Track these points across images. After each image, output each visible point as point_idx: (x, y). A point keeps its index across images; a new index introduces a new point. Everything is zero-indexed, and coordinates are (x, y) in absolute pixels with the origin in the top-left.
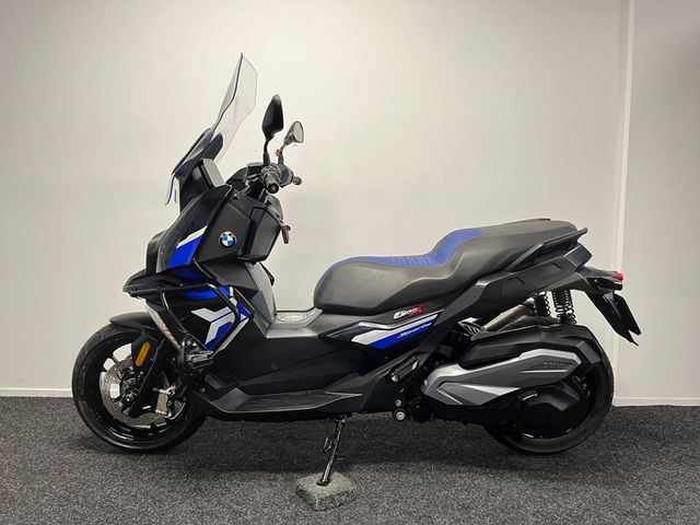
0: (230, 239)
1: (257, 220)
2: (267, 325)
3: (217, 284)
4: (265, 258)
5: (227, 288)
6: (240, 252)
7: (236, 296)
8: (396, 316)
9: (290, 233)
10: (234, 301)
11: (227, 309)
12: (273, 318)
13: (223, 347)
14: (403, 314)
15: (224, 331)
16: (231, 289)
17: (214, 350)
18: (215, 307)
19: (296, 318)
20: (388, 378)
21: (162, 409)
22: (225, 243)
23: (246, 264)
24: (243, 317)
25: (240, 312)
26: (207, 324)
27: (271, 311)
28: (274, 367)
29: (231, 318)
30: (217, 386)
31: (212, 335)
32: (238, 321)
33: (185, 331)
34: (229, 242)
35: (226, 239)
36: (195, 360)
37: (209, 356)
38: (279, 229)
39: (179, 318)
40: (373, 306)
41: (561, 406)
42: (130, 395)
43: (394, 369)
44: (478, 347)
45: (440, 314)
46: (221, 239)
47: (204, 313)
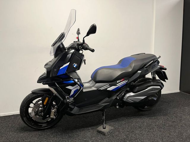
0: (76, 65)
8: (118, 82)
10: (79, 83)
11: (77, 85)
14: (119, 81)
15: (76, 92)
16: (77, 79)
18: (73, 85)
20: (116, 98)
21: (52, 116)
22: (75, 67)
26: (71, 90)
28: (86, 99)
29: (78, 88)
30: (73, 107)
31: (72, 93)
32: (81, 88)
34: (76, 66)
35: (75, 65)
40: (112, 80)
41: (155, 99)
42: (42, 113)
43: (117, 96)
44: (138, 88)
45: (128, 80)
46: (73, 65)
47: (69, 87)
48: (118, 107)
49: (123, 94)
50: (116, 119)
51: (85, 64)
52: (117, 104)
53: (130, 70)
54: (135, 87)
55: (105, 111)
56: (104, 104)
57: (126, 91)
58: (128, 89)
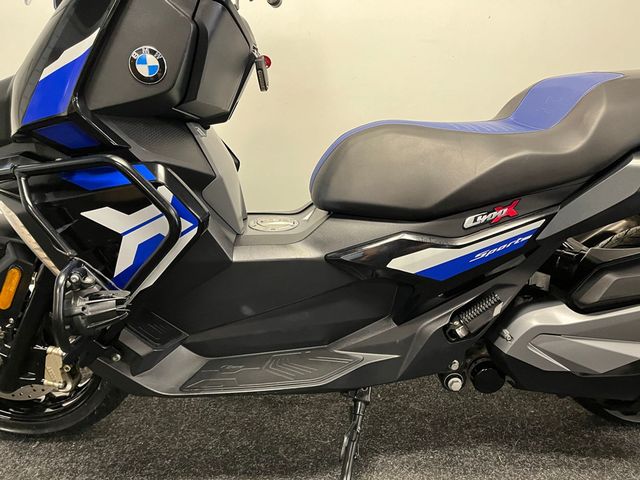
0: (152, 61)
1: (209, 27)
2: (232, 237)
3: (131, 159)
4: (223, 117)
5: (152, 166)
6: (175, 95)
7: (171, 183)
9: (270, 73)
10: (166, 193)
11: (152, 210)
12: (241, 224)
13: (150, 281)
14: (481, 219)
15: (151, 252)
16: (161, 169)
17: (132, 288)
18: (128, 205)
19: (280, 225)
21: (53, 379)
22: (143, 70)
23: (191, 126)
24: (185, 224)
25: (180, 215)
26: (116, 239)
27: (239, 213)
28: (247, 311)
29: (162, 227)
30: (142, 349)
31: (125, 259)
32: (176, 232)
33: (69, 253)
34: (151, 69)
35: (143, 61)
36: (89, 312)
37: (119, 302)
38: (251, 63)
39: (55, 226)
43: (456, 315)
44: (611, 278)
45: (549, 219)
46: (133, 60)
47: (105, 217)
48: (456, 384)
49: (497, 311)
50: (438, 454)
51: (263, 86)
52: (455, 366)
53: (572, 144)
54: (590, 270)
55: (368, 398)
56: (359, 355)
57: (521, 294)
58: (541, 280)
